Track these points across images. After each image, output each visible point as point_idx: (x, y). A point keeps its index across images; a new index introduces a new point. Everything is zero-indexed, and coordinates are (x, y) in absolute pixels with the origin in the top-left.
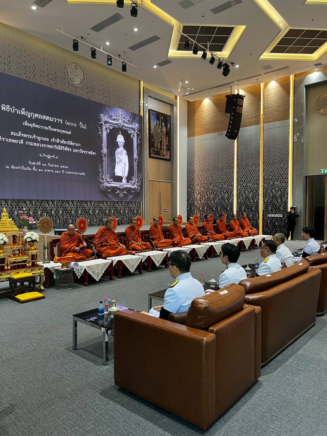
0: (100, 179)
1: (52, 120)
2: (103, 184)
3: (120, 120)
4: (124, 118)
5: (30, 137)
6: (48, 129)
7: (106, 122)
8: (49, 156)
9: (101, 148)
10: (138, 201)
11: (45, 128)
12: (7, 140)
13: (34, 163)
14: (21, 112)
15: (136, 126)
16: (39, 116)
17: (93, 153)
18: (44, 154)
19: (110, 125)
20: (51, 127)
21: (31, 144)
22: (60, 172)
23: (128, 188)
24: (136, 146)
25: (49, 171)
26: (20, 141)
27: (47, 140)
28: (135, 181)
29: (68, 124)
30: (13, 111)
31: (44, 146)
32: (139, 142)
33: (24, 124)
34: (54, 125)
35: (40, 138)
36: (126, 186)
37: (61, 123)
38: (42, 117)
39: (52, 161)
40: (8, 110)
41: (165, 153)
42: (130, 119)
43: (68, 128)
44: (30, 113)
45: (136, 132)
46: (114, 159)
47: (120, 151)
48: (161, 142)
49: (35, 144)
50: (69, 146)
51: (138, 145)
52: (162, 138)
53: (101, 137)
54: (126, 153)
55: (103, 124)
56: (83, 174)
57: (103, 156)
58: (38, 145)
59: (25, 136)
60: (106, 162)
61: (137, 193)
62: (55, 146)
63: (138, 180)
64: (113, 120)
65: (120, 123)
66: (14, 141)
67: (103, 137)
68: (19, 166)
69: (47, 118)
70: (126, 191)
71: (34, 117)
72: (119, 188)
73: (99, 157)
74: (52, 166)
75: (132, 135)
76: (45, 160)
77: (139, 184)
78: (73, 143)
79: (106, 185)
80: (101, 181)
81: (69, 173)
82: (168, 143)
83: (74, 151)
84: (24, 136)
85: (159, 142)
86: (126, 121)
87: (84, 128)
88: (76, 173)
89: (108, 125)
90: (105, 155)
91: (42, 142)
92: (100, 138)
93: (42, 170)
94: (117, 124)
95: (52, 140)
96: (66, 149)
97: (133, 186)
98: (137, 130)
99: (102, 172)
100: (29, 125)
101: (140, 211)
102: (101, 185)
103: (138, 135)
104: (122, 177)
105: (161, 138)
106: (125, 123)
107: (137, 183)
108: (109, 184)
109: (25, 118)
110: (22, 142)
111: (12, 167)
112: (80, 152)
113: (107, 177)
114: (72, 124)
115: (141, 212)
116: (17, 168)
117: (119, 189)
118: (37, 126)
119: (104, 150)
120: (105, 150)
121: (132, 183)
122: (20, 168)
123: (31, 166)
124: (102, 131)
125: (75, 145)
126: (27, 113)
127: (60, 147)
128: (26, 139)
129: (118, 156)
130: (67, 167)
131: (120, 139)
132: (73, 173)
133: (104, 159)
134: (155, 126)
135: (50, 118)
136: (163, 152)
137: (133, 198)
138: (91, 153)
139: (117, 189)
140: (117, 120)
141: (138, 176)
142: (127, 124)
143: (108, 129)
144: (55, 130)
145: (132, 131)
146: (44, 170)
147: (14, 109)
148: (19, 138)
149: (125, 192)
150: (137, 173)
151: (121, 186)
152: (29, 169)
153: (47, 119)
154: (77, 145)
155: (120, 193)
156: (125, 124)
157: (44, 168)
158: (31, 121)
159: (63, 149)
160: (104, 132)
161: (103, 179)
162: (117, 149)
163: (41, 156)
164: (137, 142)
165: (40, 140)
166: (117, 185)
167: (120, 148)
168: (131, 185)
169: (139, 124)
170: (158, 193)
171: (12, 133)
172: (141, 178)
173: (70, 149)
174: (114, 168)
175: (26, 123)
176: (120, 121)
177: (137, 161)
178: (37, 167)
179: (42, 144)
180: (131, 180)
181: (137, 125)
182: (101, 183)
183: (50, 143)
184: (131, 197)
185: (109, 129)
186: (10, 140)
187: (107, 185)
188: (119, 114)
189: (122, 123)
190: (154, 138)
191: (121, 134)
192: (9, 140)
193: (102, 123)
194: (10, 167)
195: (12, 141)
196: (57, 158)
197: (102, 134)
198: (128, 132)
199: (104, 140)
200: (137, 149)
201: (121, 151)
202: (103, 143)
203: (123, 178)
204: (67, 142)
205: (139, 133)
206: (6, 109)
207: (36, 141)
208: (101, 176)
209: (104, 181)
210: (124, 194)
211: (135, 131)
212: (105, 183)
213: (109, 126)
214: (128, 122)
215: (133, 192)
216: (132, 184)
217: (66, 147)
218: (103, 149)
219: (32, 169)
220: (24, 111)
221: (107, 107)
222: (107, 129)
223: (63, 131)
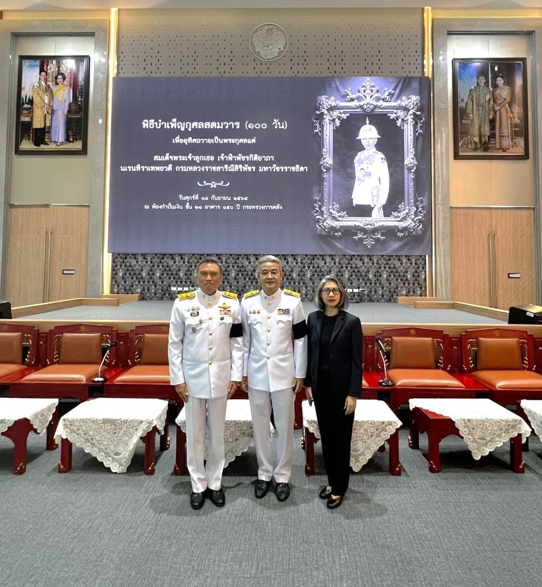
0: (316, 214)
1: (220, 125)
2: (323, 222)
3: (368, 97)
4: (378, 91)
5: (183, 158)
6: (214, 141)
7: (331, 109)
8: (213, 184)
9: (320, 156)
10: (417, 254)
11: (209, 141)
12: (148, 169)
13: (187, 197)
14: (170, 125)
15: (412, 100)
16: (198, 125)
17: (302, 169)
18: (205, 182)
19: (342, 111)
20: (218, 138)
21: (184, 169)
22: (232, 208)
23: (388, 227)
24: (410, 141)
25: (212, 207)
26: (168, 166)
27: (211, 158)
28: (407, 211)
29: (250, 127)
30: (158, 126)
31: (205, 169)
32: (421, 131)
33: (175, 141)
34: (222, 133)
35: (198, 158)
36: (381, 224)
37: (238, 127)
38: (204, 125)
39: (219, 191)
40: (152, 126)
41: (506, 142)
42: (395, 89)
43: (248, 134)
44: (184, 123)
45: (411, 112)
46: (351, 174)
47: (367, 155)
48: (492, 122)
49: (191, 168)
50: (251, 163)
51: (416, 139)
52: (498, 113)
53: (320, 137)
54: (384, 157)
55: (326, 112)
56: (278, 207)
57: (325, 171)
58: (195, 168)
59: (176, 158)
60: (331, 181)
61: (414, 236)
62: (224, 167)
63: (418, 208)
64: (349, 101)
65: (368, 104)
66: (158, 168)
67: (325, 137)
68: (164, 204)
69: (213, 125)
70: (381, 233)
71: (192, 128)
72: (363, 228)
73: (316, 175)
74: (219, 198)
75: (399, 123)
76: (206, 191)
77: (421, 217)
78: (259, 157)
79: (329, 225)
80: (318, 217)
81: (249, 207)
82: (516, 119)
83: (260, 170)
84: (173, 158)
85: (487, 122)
86: (385, 96)
87: (283, 127)
88: (263, 207)
89: (336, 113)
90: (328, 169)
91: (203, 163)
92: (319, 140)
93: (200, 208)
94: (361, 107)
95: (220, 158)
96: (245, 169)
97: (402, 223)
98: (413, 108)
99: (321, 200)
100: (181, 141)
101: (423, 277)
102: (318, 225)
103: (416, 118)
104: (372, 206)
105: (492, 112)
106: (382, 101)
107: (413, 216)
108: (337, 223)
109: (176, 132)
110: (170, 168)
111: (154, 206)
112: (273, 169)
113: (333, 209)
114: (258, 126)
115: (425, 277)
116: (161, 207)
117: (364, 230)
118: (195, 140)
119: (325, 161)
120: (328, 160)
121: (399, 217)
122: (165, 207)
123: (183, 203)
124: (322, 126)
125: (263, 159)
126: (180, 124)
127: (234, 167)
128: (176, 163)
129: (362, 166)
130: (246, 199)
131: (368, 134)
132: (257, 207)
133: (325, 176)
134: (471, 90)
135: (218, 123)
136: (500, 143)
137: (401, 248)
138: (297, 168)
139: (358, 230)
140: (359, 99)
141: (416, 201)
142: (387, 101)
143: (337, 120)
144: (226, 141)
145: (401, 113)
146: (203, 208)
147: (160, 123)
148: (166, 163)
149: (379, 236)
150: (415, 195)
151: (367, 225)
152: (179, 207)
153: (212, 127)
154: (267, 158)
155: (366, 238)
156: (381, 103)
157: (203, 203)
158: (185, 134)
159: (239, 169)
160: (326, 127)
161: (322, 213)
162: (359, 154)
163: (200, 185)
164: (415, 131)
165: (198, 162)
166: (357, 224)
167: (368, 150)
168: (397, 221)
169: (420, 93)
170: (485, 235)
171: (156, 158)
172: (425, 204)
173: (254, 168)
174: (349, 190)
175: (178, 140)
176: (368, 100)
177: (413, 171)
178: (192, 202)
179: (201, 167)
180: (396, 209)
181: (415, 98)
182: (318, 221)
183: (216, 163)
184: (396, 245)
185: (339, 119)
186: (153, 168)
187: (333, 224)
188: (364, 87)
189: (371, 102)
190: (468, 117)
191: (369, 124)
192: (150, 169)
193: (323, 111)
194: (151, 207)
195: (155, 169)
196: (227, 185)
197: (322, 131)
198: (389, 117)
199: (328, 141)
200: (415, 146)
201: (370, 156)
202: (323, 147)
203: (374, 208)
204: (247, 157)
205: (419, 113)
206: (149, 125)
207: (192, 163)
208: (317, 209)
209: (325, 216)
210: (378, 240)
211: (408, 110)
212: (327, 221)
213: (339, 115)
214: (388, 97)
215: (400, 234)
216: (398, 219)
217: (245, 165)
218: (325, 158)
219: (184, 207)
220: (174, 123)
221: (335, 81)
222: (334, 120)
223: (241, 140)
